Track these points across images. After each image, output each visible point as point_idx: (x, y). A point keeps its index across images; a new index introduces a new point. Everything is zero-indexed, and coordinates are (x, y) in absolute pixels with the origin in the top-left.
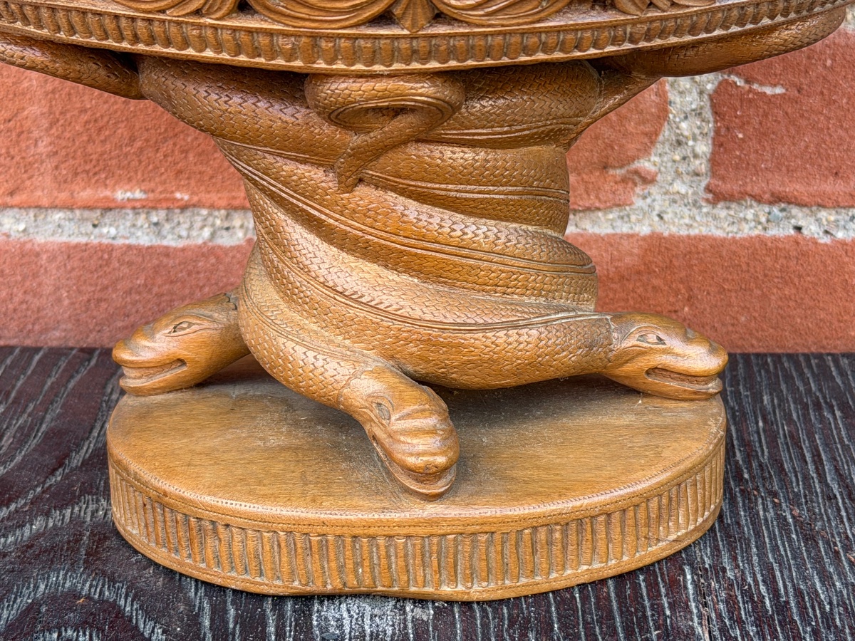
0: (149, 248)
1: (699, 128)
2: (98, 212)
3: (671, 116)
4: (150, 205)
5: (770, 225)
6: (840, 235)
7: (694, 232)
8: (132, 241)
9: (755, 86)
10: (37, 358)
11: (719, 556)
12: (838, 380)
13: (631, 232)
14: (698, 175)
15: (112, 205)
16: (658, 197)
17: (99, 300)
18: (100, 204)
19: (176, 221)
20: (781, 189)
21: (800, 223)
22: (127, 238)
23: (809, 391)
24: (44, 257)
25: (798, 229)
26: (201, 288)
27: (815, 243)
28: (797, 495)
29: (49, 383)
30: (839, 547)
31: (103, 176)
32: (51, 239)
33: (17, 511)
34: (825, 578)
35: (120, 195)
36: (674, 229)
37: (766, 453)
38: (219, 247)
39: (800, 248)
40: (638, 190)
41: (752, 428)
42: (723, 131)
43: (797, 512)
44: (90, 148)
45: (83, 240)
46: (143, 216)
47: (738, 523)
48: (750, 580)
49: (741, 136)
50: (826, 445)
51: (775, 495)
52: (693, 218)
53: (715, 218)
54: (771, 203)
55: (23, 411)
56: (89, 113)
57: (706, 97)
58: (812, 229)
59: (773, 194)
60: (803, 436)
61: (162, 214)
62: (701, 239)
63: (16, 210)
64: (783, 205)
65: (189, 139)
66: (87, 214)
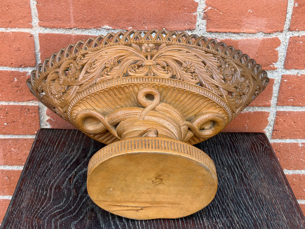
10: (77, 132)
12: (220, 138)
23: (215, 141)
29: (80, 138)
33: (81, 167)
34: (219, 181)
50: (218, 153)
55: (77, 145)
60: (214, 151)
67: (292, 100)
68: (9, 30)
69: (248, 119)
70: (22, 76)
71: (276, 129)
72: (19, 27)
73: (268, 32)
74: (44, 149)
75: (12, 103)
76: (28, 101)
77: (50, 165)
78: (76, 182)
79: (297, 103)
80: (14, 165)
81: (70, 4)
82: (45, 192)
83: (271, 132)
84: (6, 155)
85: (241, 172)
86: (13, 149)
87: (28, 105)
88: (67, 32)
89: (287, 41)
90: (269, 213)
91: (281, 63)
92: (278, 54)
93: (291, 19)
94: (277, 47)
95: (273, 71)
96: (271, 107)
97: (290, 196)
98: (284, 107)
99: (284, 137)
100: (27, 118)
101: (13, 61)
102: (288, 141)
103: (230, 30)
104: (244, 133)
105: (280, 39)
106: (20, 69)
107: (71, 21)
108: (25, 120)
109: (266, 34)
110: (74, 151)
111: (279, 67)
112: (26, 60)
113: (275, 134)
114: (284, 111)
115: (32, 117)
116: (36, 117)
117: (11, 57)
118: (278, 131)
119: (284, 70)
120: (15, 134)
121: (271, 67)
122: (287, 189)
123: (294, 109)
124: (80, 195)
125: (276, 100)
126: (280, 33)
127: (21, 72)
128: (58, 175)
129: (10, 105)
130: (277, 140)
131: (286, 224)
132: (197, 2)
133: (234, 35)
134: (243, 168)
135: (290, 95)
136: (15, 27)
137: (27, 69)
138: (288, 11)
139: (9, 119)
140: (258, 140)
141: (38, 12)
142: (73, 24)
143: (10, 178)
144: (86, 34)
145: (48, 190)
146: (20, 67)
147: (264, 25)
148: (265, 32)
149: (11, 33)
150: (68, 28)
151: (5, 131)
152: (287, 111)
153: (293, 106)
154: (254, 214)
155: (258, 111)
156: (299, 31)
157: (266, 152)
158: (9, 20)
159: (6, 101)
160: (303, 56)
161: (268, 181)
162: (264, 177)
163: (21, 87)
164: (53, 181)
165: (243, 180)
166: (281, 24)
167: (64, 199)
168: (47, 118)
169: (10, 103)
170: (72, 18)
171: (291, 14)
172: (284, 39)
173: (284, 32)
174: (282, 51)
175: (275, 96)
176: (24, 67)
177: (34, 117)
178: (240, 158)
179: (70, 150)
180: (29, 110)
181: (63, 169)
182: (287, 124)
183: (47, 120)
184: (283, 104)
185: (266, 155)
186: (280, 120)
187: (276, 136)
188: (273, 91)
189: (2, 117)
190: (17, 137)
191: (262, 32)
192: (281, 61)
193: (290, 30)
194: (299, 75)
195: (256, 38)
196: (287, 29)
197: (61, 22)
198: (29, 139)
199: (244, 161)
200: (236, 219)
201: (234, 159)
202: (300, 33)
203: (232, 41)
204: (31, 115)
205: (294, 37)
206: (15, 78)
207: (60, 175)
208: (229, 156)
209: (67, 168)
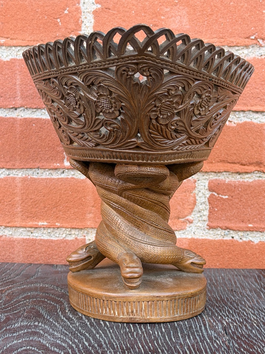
0: (47, 240)
1: (205, 207)
2: (33, 229)
3: (197, 204)
4: (49, 226)
5: (225, 236)
6: (244, 239)
7: (203, 238)
8: (42, 238)
9: (220, 196)
10: (16, 264)
13: (186, 237)
14: (204, 221)
15: (37, 226)
16: (193, 227)
17: (31, 256)
18: (34, 226)
19: (55, 232)
20: (228, 225)
21: (233, 236)
22: (41, 237)
24: (16, 242)
25: (233, 237)
26: (61, 252)
27: (237, 241)
28: (229, 287)
31: (36, 218)
32: (19, 237)
35: (40, 223)
36: (198, 237)
37: (222, 281)
38: (68, 240)
39: (232, 243)
40: (188, 225)
42: (211, 208)
44: (33, 210)
45: (28, 237)
46: (46, 230)
49: (216, 210)
51: (223, 287)
52: (203, 233)
53: (209, 234)
54: (225, 229)
56: (33, 199)
57: (207, 199)
58: (236, 237)
59: (225, 227)
61: (52, 229)
62: (206, 240)
63: (9, 228)
64: (228, 230)
65: (61, 207)
66: (30, 229)
81: (17, 72)
88: (10, 113)
103: (249, 108)
107: (17, 97)
133: (256, 115)
142: (19, 101)
144: (37, 117)
150: (12, 108)
170: (19, 93)
197: (2, 98)
200: (254, 318)
203: (253, 124)
208: (254, 282)
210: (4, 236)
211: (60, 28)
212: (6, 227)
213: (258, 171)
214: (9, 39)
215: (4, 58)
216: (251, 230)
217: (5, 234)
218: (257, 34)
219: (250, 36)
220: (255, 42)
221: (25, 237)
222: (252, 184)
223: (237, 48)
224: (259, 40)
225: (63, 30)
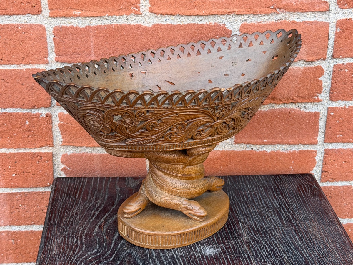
5: (247, 148)
6: (260, 150)
7: (231, 150)
10: (98, 180)
11: (245, 220)
12: (262, 181)
13: (218, 150)
14: (232, 139)
16: (224, 143)
17: (106, 165)
20: (249, 141)
23: (257, 184)
24: (95, 157)
25: (252, 149)
26: (128, 163)
27: (255, 151)
28: (257, 207)
29: (103, 186)
30: (266, 217)
32: (97, 153)
33: (109, 214)
34: (265, 223)
36: (227, 149)
37: (250, 198)
39: (252, 153)
41: (247, 193)
43: (258, 210)
45: (104, 153)
47: (247, 213)
48: (251, 224)
50: (262, 196)
51: (253, 207)
52: (231, 147)
53: (235, 147)
54: (247, 144)
55: (101, 192)
58: (255, 149)
59: (247, 142)
60: (257, 194)
62: (233, 151)
63: (90, 147)
64: (249, 144)
67: (341, 136)
68: (23, 67)
69: (293, 159)
70: (35, 119)
71: (326, 170)
72: (33, 64)
73: (310, 61)
74: (65, 198)
75: (22, 151)
76: (41, 146)
77: (75, 214)
78: (108, 229)
79: (347, 138)
80: (21, 225)
81: (91, 36)
82: (75, 239)
83: (319, 174)
84: (12, 213)
85: (288, 213)
86: (21, 205)
87: (40, 151)
89: (331, 69)
90: (321, 251)
91: (326, 95)
92: (322, 84)
93: (334, 45)
94: (320, 76)
95: (318, 103)
96: (318, 144)
97: (343, 235)
98: (333, 144)
99: (335, 179)
100: (39, 167)
101: (25, 102)
102: (340, 184)
104: (289, 174)
105: (323, 68)
106: (33, 110)
107: (92, 54)
108: (37, 169)
109: (307, 63)
110: (99, 199)
111: (325, 99)
112: (41, 100)
113: (325, 176)
114: (333, 148)
115: (44, 166)
116: (49, 166)
117: (23, 97)
118: (328, 172)
119: (330, 102)
120: (24, 187)
121: (315, 99)
122: (339, 228)
123: (343, 146)
124: (114, 241)
125: (323, 136)
126: (323, 61)
127: (33, 114)
128: (86, 223)
129: (20, 153)
130: (327, 183)
131: (339, 260)
132: (230, 29)
134: (290, 210)
135: (338, 130)
136: (29, 64)
137: (41, 110)
138: (329, 37)
139: (18, 169)
140: (305, 181)
141: (55, 46)
142: (93, 57)
143: (16, 241)
145: (78, 238)
146: (32, 108)
147: (305, 53)
148: (306, 60)
149: (25, 70)
151: (12, 183)
152: (336, 148)
153: (343, 142)
154: (305, 253)
155: (303, 149)
156: (343, 58)
157: (315, 193)
158: (23, 56)
159: (15, 149)
160: (350, 86)
161: (318, 221)
162: (314, 218)
163: (32, 131)
164: (82, 229)
165: (291, 221)
166: (323, 51)
167: (98, 246)
168: (63, 166)
169: (19, 150)
170: (93, 52)
171: (334, 40)
172: (328, 67)
173: (327, 59)
174: (326, 80)
175: (322, 131)
176: (37, 108)
177: (46, 166)
178: (286, 200)
179: (94, 198)
180: (42, 158)
181: (90, 217)
182: (337, 164)
183: (61, 169)
184: (331, 141)
185: (315, 196)
186: (329, 159)
187: (326, 179)
188: (319, 126)
189: (10, 167)
190: (26, 190)
191: (303, 60)
192: (326, 91)
193: (333, 57)
194: (347, 107)
195: (297, 67)
196: (330, 57)
197: (80, 56)
198: (40, 192)
199: (291, 203)
200: (285, 258)
201: (280, 201)
202: (345, 61)
204: (44, 163)
205: (339, 65)
206: (27, 121)
207: (88, 223)
208: (274, 198)
209: (95, 216)
210: (86, 153)
211: (124, 2)
212: (87, 147)
213: (272, 103)
214: (84, 11)
215: (80, 26)
216: (265, 144)
217: (87, 151)
218: (275, 5)
219: (270, 6)
220: (274, 10)
221: (102, 153)
222: (267, 112)
223: (260, 15)
224: (276, 9)
225: (126, 4)
